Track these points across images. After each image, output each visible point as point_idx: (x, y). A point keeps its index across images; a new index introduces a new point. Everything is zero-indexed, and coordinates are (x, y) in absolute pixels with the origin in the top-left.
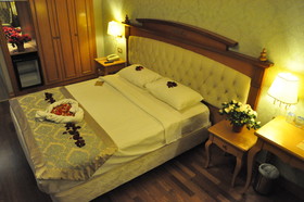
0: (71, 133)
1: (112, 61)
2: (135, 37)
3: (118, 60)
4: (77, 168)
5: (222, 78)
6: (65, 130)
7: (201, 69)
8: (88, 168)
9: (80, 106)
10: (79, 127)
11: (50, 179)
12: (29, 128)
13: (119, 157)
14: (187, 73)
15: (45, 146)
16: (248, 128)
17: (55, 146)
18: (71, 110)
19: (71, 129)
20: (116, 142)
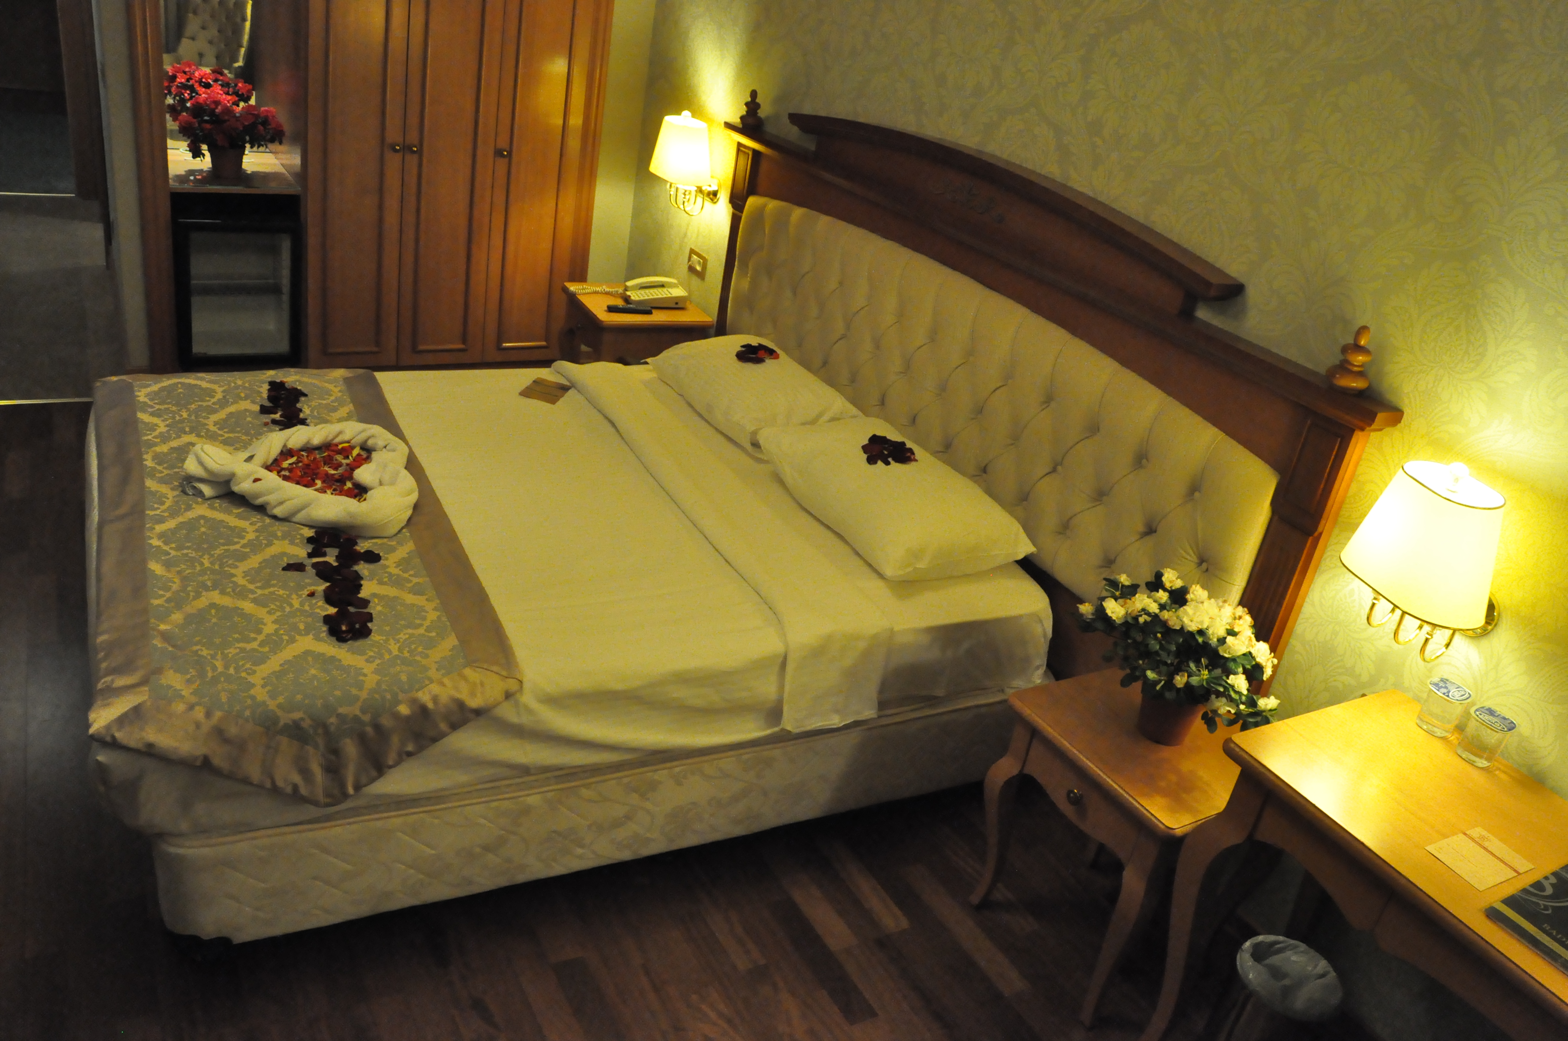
0: (323, 571)
1: (645, 308)
2: (772, 205)
3: (676, 305)
4: (296, 732)
5: (1141, 459)
6: (300, 552)
7: (1048, 399)
8: (350, 749)
9: (413, 465)
10: (372, 557)
11: (150, 752)
12: (138, 511)
13: (519, 732)
14: (979, 411)
15: (178, 602)
16: (1210, 721)
17: (226, 613)
18: (363, 474)
19: (331, 557)
20: (521, 653)
